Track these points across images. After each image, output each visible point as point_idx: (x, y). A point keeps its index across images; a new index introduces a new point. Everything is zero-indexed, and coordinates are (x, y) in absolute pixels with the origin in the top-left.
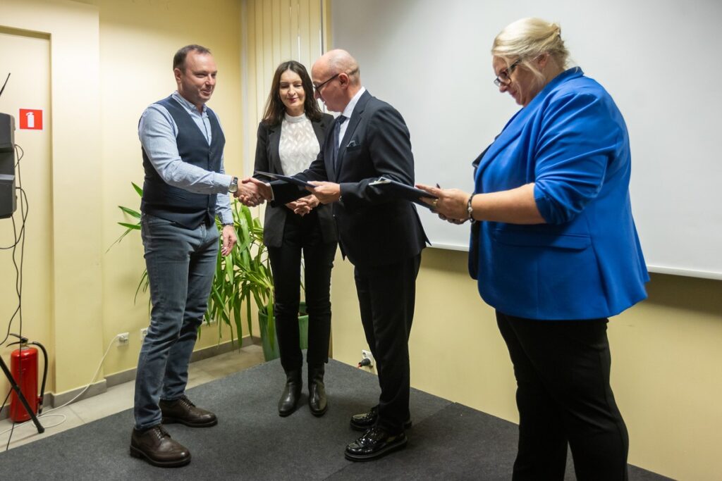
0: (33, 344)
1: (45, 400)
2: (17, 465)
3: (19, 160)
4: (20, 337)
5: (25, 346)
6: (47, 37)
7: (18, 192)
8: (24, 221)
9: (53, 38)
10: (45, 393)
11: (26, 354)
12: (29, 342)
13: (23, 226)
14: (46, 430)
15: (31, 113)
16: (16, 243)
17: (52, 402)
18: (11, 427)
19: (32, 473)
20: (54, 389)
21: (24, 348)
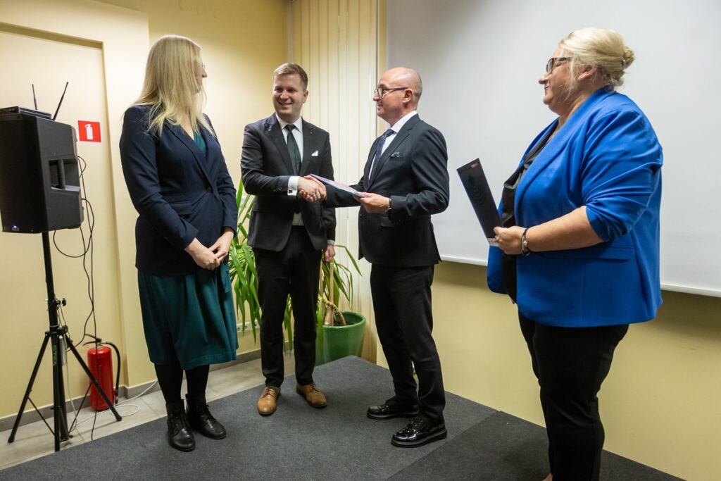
0: (107, 343)
1: (120, 392)
2: (105, 454)
3: (82, 172)
4: (95, 338)
5: (100, 345)
6: (99, 45)
7: (84, 202)
8: (91, 232)
9: (105, 46)
10: (120, 386)
11: (102, 352)
12: (103, 341)
13: (91, 236)
14: (123, 418)
15: (89, 125)
16: (85, 252)
17: (126, 394)
18: (94, 414)
19: (119, 462)
20: (126, 382)
21: (99, 347)
